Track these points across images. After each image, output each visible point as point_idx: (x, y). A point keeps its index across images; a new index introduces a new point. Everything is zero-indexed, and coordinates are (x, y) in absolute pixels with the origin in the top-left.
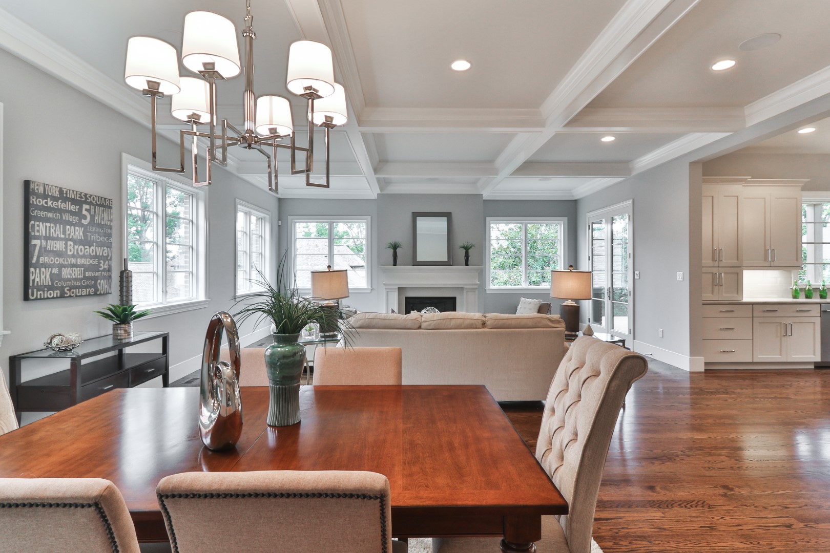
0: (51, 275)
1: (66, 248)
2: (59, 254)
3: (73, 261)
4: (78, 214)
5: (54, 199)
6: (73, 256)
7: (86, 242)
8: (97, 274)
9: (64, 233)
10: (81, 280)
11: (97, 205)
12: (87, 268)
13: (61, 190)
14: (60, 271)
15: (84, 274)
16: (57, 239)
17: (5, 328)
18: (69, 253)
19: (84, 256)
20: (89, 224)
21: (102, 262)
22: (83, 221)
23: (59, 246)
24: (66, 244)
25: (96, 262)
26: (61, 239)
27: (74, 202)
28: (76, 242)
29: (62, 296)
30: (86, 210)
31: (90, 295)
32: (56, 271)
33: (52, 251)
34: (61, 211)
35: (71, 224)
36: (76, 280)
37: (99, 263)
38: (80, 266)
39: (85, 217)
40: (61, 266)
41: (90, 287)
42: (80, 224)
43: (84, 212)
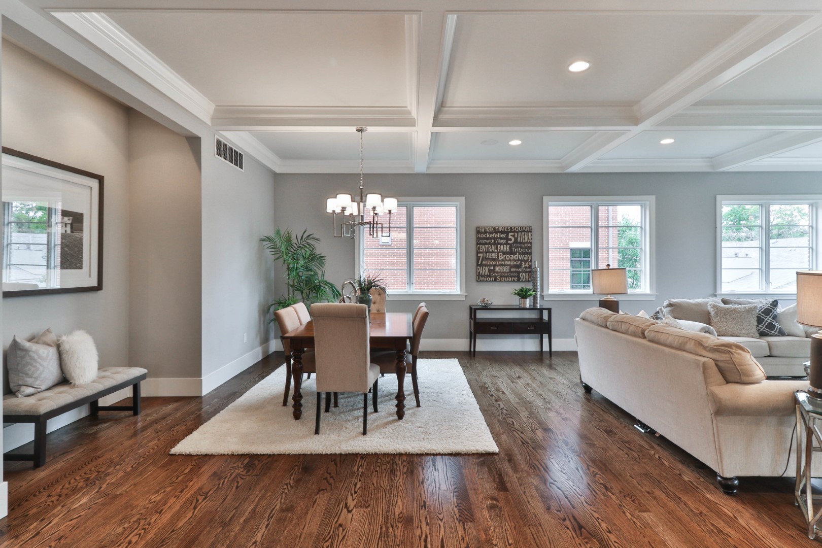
0: (489, 270)
1: (498, 256)
2: (494, 260)
3: (503, 263)
4: (507, 239)
5: (490, 233)
6: (502, 260)
7: (511, 253)
8: (520, 270)
9: (497, 249)
10: (508, 273)
11: (520, 232)
12: (511, 267)
13: (495, 228)
14: (494, 268)
15: (510, 269)
16: (493, 252)
17: (466, 293)
18: (500, 259)
19: (510, 260)
20: (514, 243)
21: (524, 263)
22: (509, 242)
23: (494, 256)
24: (498, 255)
25: (519, 263)
26: (495, 252)
27: (502, 232)
28: (504, 253)
29: (496, 280)
30: (511, 235)
31: (514, 281)
32: (492, 268)
33: (490, 259)
34: (494, 238)
35: (501, 244)
36: (504, 272)
37: (521, 264)
38: (507, 265)
39: (511, 240)
40: (494, 266)
41: (515, 277)
42: (507, 244)
43: (510, 237)
